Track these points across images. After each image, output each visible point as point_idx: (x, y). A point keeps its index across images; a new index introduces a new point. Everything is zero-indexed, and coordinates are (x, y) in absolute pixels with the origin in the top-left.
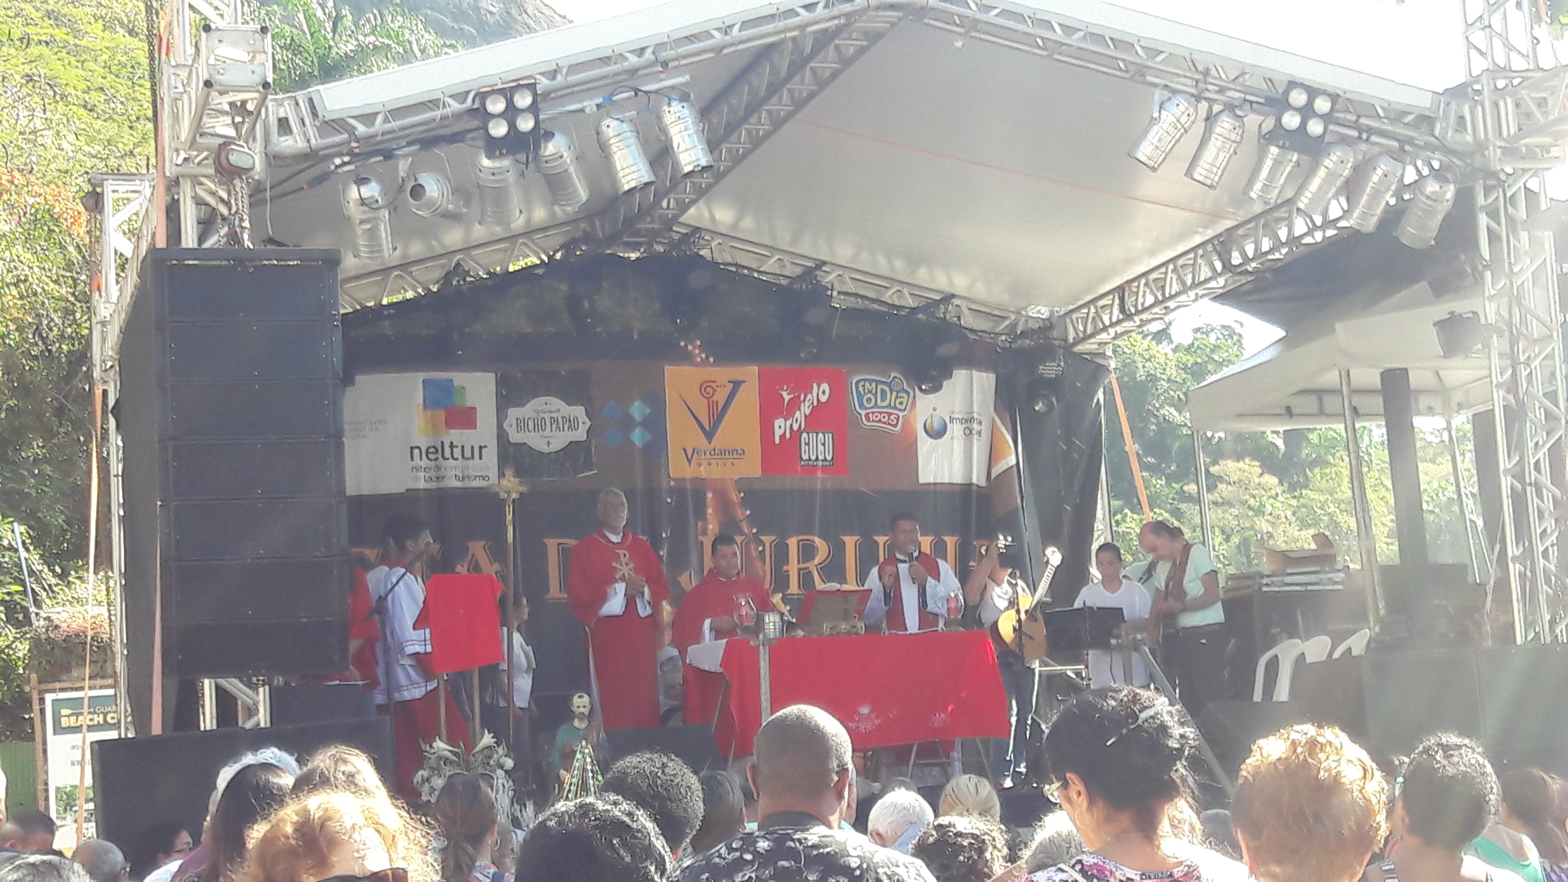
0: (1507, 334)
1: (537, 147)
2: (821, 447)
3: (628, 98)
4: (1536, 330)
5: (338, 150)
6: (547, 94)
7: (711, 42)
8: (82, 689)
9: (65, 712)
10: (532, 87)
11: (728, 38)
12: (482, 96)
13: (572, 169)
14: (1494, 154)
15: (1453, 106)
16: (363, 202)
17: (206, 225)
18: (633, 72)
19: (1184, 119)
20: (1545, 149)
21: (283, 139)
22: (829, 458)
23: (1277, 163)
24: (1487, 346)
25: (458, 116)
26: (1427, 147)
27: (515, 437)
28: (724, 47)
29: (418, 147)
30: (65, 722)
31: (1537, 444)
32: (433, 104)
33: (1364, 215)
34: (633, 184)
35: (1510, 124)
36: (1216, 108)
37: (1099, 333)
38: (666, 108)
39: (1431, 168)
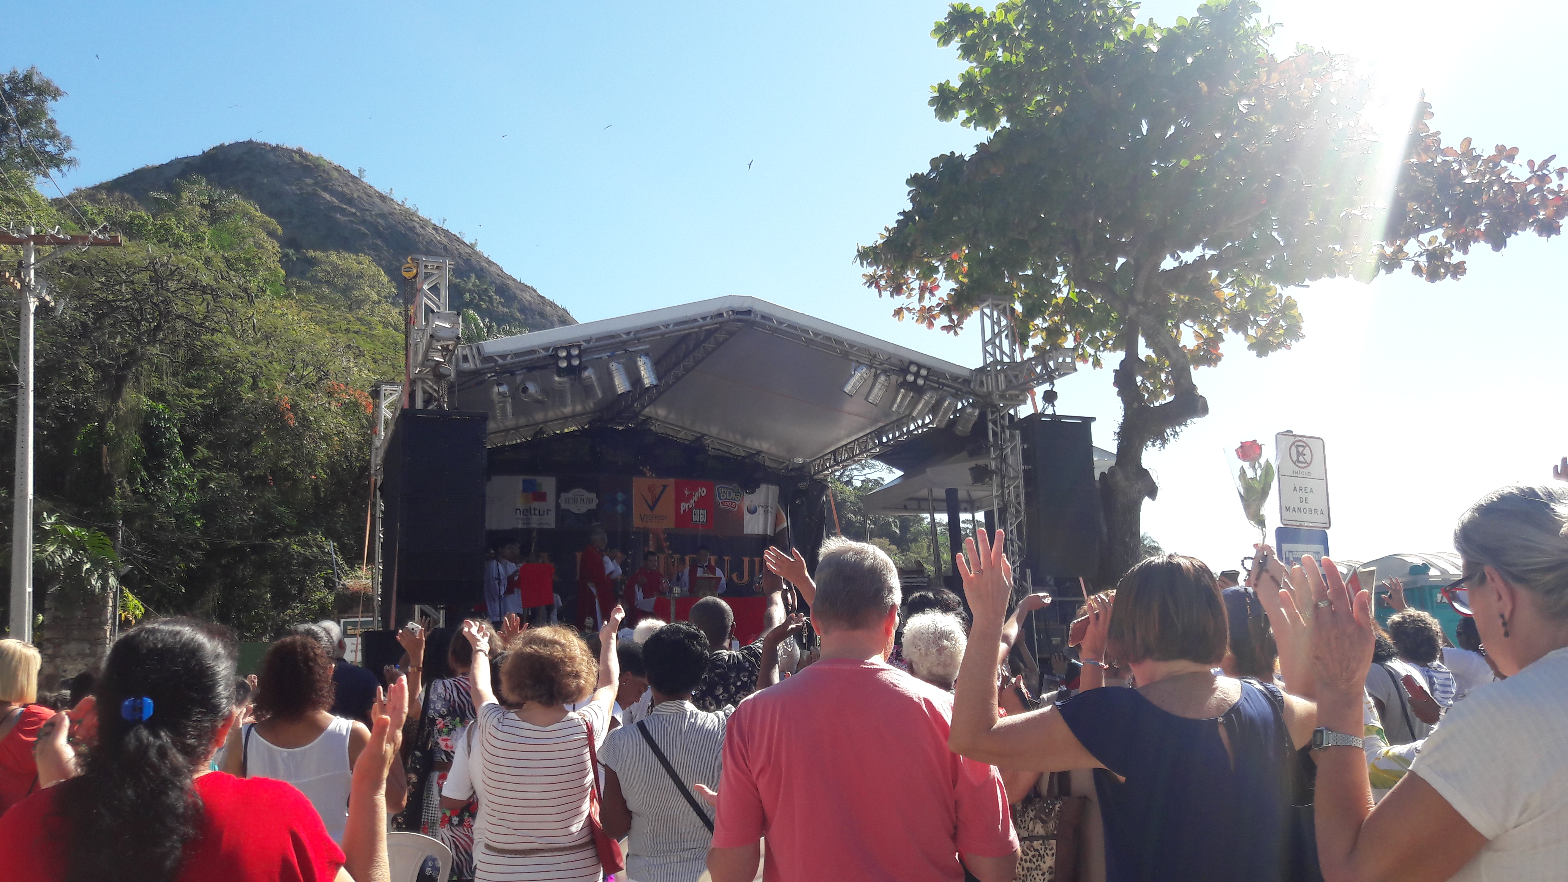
0: (999, 474)
1: (580, 373)
2: (701, 516)
3: (623, 354)
4: (1012, 473)
5: (490, 370)
6: (585, 350)
7: (659, 332)
8: (358, 617)
9: (349, 627)
10: (579, 346)
11: (668, 330)
12: (556, 349)
13: (595, 384)
14: (995, 397)
15: (979, 376)
16: (499, 393)
17: (427, 402)
18: (624, 343)
19: (865, 375)
20: (1017, 396)
21: (464, 364)
22: (704, 521)
23: (904, 396)
24: (991, 479)
25: (545, 358)
26: (967, 392)
27: (564, 506)
28: (665, 334)
29: (526, 370)
30: (349, 632)
31: (1011, 523)
32: (532, 352)
33: (940, 421)
34: (622, 391)
35: (1002, 385)
36: (879, 372)
37: (824, 471)
38: (639, 359)
39: (969, 403)
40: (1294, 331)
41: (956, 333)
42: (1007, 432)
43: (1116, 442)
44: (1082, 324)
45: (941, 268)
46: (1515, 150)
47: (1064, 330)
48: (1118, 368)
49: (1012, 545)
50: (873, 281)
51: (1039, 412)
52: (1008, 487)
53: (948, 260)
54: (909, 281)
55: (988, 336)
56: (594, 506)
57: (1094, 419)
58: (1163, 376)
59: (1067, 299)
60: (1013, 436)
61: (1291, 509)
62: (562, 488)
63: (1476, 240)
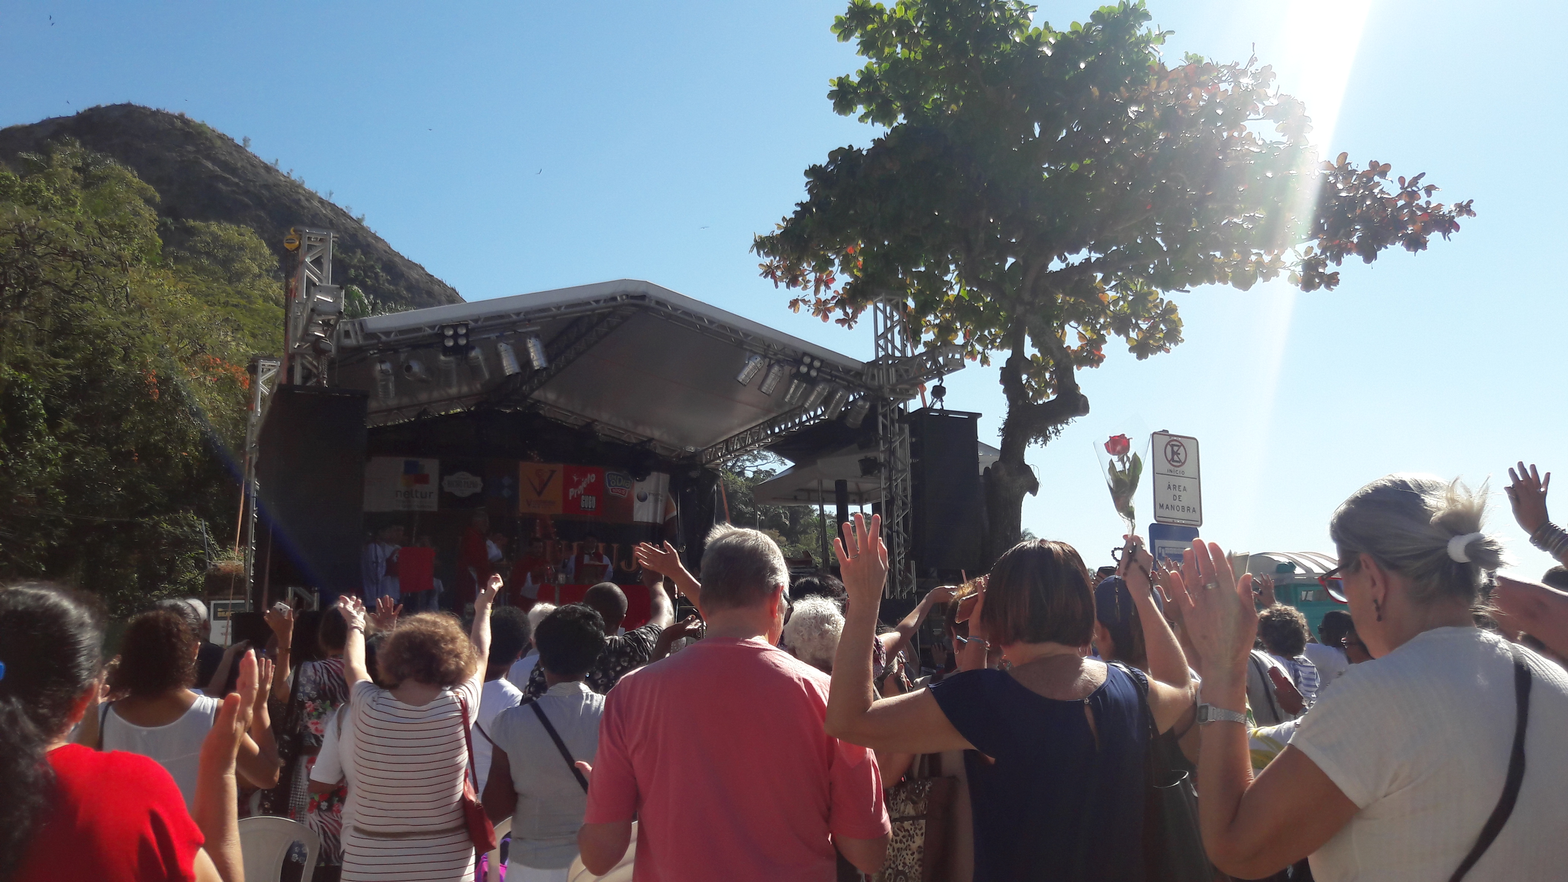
0: (888, 468)
1: (467, 353)
2: (590, 503)
3: (512, 335)
4: (900, 466)
5: (373, 346)
6: (473, 329)
7: (550, 313)
8: (229, 599)
9: (218, 609)
10: (466, 326)
11: (559, 312)
12: (443, 328)
13: (483, 364)
14: (886, 391)
15: (870, 369)
16: (382, 371)
17: (306, 377)
18: (514, 323)
19: (759, 365)
20: (907, 390)
21: (346, 340)
22: (593, 507)
23: (797, 387)
24: (880, 471)
25: (430, 336)
26: (859, 385)
27: (447, 489)
28: (557, 316)
29: (410, 348)
30: (218, 614)
31: (898, 515)
32: (418, 329)
33: (832, 413)
34: (511, 373)
35: (893, 379)
36: (772, 362)
37: (716, 460)
38: (528, 340)
39: (860, 395)
40: (1173, 335)
41: (850, 327)
42: (897, 425)
43: (1000, 438)
44: (972, 322)
45: (837, 261)
46: (1387, 166)
47: (955, 327)
48: (1004, 366)
49: (898, 537)
50: (769, 272)
51: (928, 406)
52: (896, 480)
53: (844, 253)
54: (805, 273)
55: (881, 330)
56: (478, 489)
57: (980, 415)
58: (1047, 375)
59: (958, 297)
60: (901, 430)
61: (1165, 507)
62: (446, 470)
63: (1349, 252)
